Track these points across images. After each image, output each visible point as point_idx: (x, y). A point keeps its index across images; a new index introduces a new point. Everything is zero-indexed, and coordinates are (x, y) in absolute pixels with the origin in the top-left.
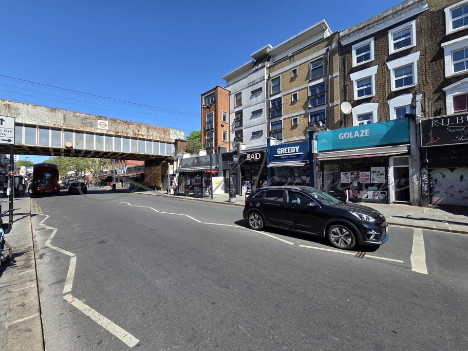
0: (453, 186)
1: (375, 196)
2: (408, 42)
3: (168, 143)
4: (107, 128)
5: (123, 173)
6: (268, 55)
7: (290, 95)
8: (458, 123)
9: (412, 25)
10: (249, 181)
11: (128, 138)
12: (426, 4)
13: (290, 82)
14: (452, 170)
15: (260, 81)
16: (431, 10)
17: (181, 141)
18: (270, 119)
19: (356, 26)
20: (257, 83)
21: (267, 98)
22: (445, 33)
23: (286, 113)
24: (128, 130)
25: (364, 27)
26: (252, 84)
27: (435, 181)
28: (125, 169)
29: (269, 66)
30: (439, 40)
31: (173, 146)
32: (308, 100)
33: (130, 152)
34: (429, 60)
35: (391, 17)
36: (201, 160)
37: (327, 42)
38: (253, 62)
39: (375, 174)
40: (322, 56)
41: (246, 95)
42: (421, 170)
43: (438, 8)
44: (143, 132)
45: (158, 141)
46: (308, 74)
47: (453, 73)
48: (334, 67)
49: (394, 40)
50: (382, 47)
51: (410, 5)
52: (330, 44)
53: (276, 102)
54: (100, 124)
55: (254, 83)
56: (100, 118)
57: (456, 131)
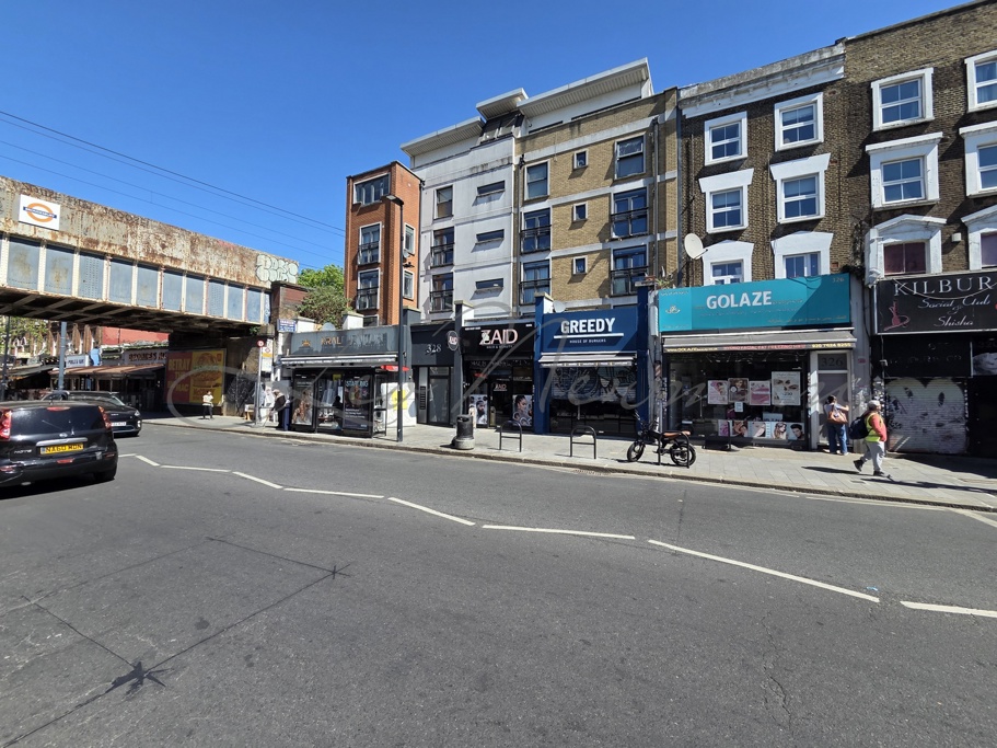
0: (926, 414)
1: (780, 432)
2: (808, 132)
3: (252, 288)
4: (55, 224)
5: (87, 364)
6: (518, 112)
7: (570, 207)
8: (941, 291)
9: (816, 102)
10: (482, 396)
11: (130, 262)
12: (840, 66)
13: (571, 177)
14: (925, 382)
15: (500, 167)
16: (850, 80)
17: (289, 286)
18: (521, 254)
19: (713, 83)
20: (492, 170)
21: (516, 206)
22: (872, 127)
23: (561, 245)
24: (129, 238)
25: (730, 88)
26: (480, 170)
27: (895, 403)
28: (95, 354)
29: (519, 136)
30: (862, 137)
31: (264, 298)
32: (611, 221)
33: (133, 303)
34: (845, 172)
35: (780, 77)
36: (350, 337)
37: (653, 106)
38: (481, 122)
39: (781, 387)
40: (643, 133)
41: (463, 196)
42: (872, 381)
43: (861, 80)
44: (179, 251)
45: (222, 282)
46: (612, 165)
47: (884, 203)
48: (668, 160)
49: (785, 124)
50: (761, 135)
51: (815, 63)
52: (660, 110)
53: (537, 218)
54: (30, 210)
55: (484, 169)
56: (31, 189)
57: (939, 307)
